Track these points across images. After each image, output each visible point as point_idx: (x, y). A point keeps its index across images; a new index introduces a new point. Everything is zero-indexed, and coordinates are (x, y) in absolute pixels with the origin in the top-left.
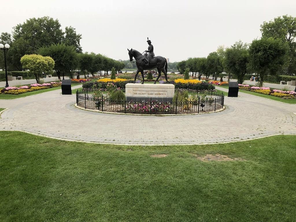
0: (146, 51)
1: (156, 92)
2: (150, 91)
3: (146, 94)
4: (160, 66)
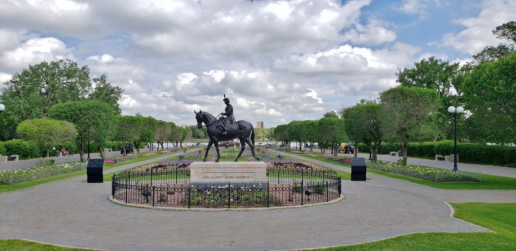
0: (222, 114)
1: (239, 174)
2: (230, 173)
3: (223, 178)
4: (243, 136)
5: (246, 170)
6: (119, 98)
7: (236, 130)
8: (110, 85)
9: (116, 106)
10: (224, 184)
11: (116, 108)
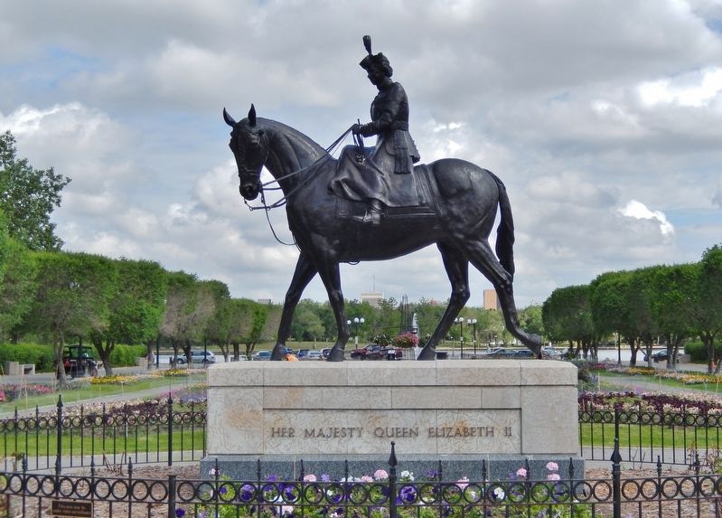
0: (359, 130)
1: (441, 415)
2: (396, 414)
3: (365, 435)
4: (460, 231)
5: (474, 398)
6: (54, 206)
7: (422, 205)
8: (28, 165)
9: (44, 229)
10: (369, 467)
11: (46, 237)
